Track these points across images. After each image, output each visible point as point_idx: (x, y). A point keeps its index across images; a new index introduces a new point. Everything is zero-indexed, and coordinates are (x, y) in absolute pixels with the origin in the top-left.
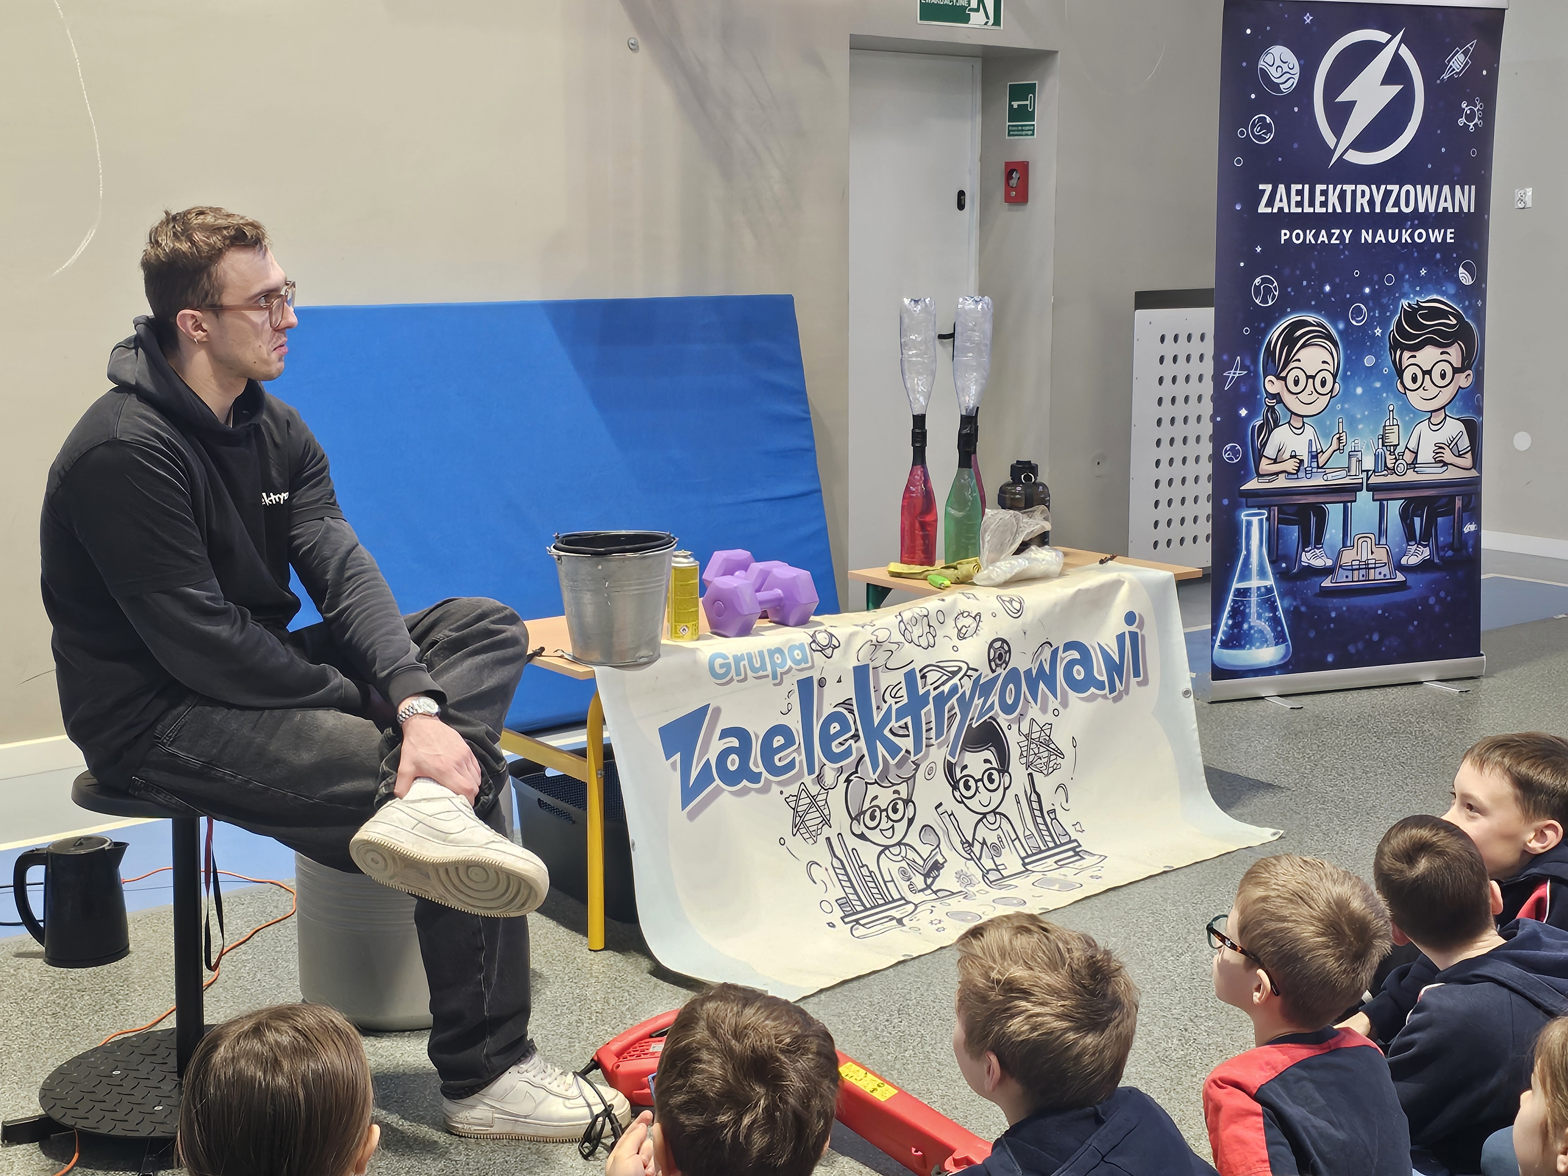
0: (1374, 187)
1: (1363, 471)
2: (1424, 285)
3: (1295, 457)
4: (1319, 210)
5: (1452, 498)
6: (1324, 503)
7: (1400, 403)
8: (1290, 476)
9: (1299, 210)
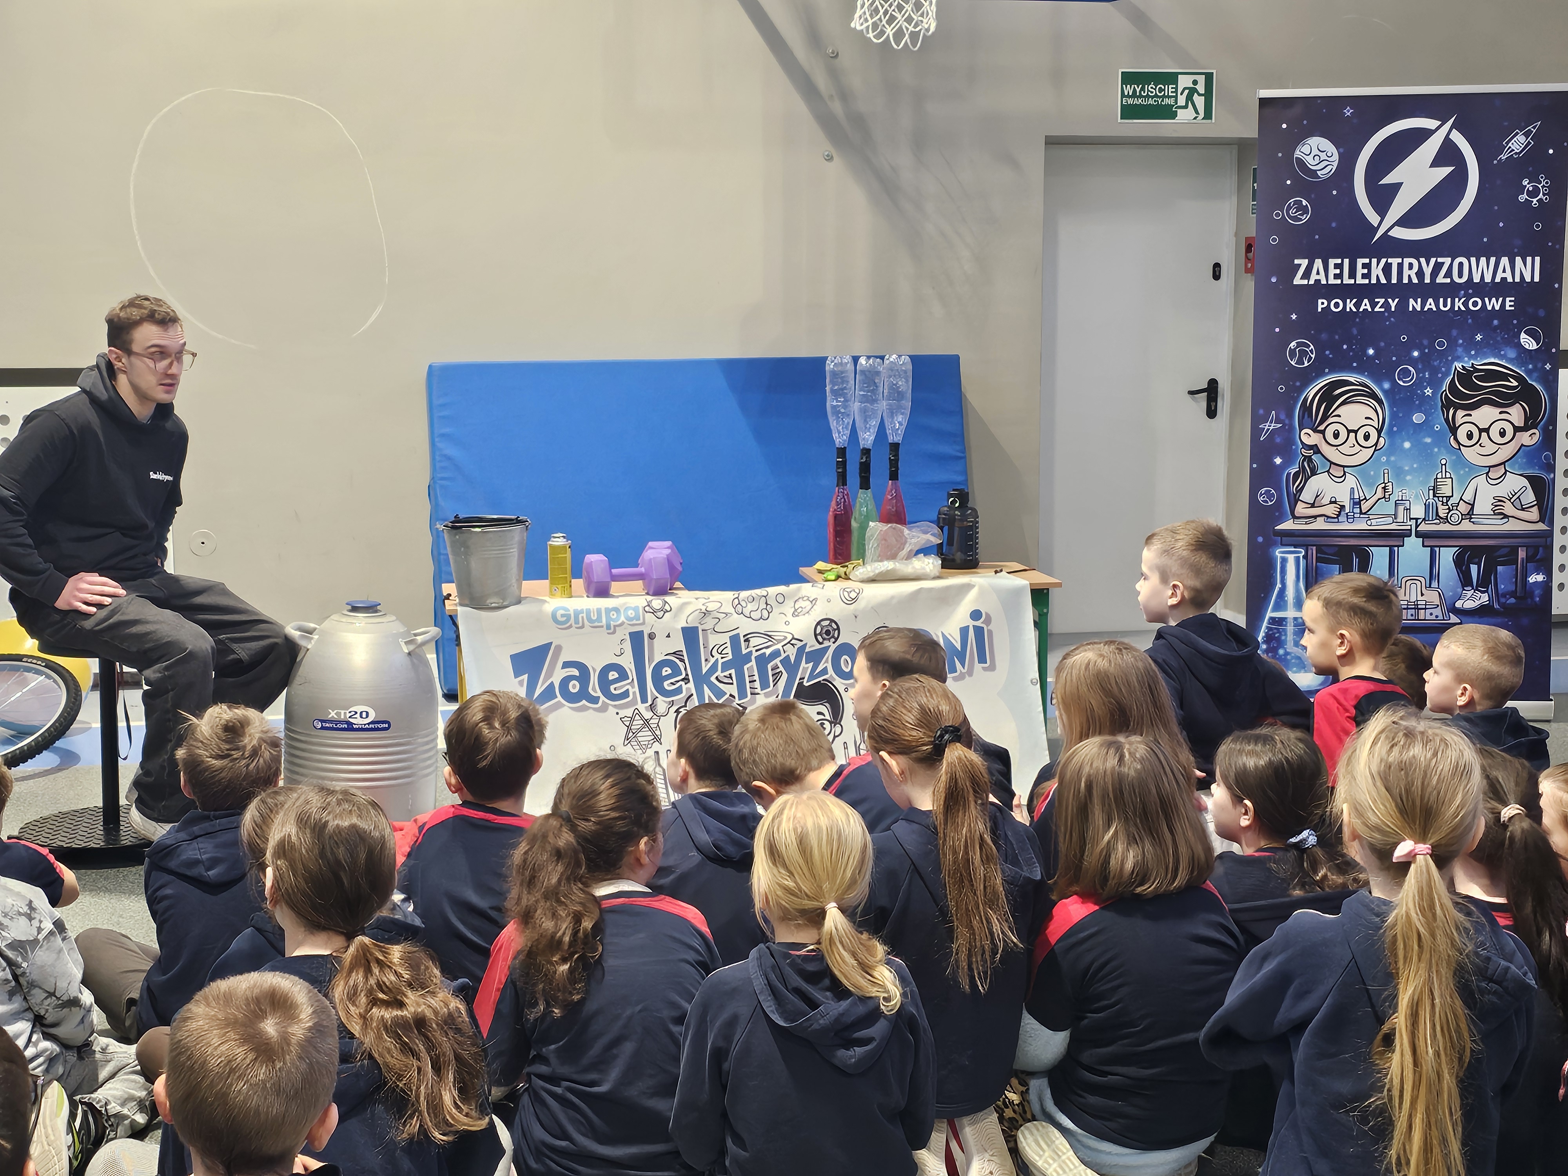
0: (1423, 260)
1: (1411, 519)
2: (1480, 349)
3: (1335, 502)
4: (1360, 281)
5: (1514, 550)
6: (1367, 546)
7: (1455, 457)
8: (1329, 520)
9: (1339, 282)
